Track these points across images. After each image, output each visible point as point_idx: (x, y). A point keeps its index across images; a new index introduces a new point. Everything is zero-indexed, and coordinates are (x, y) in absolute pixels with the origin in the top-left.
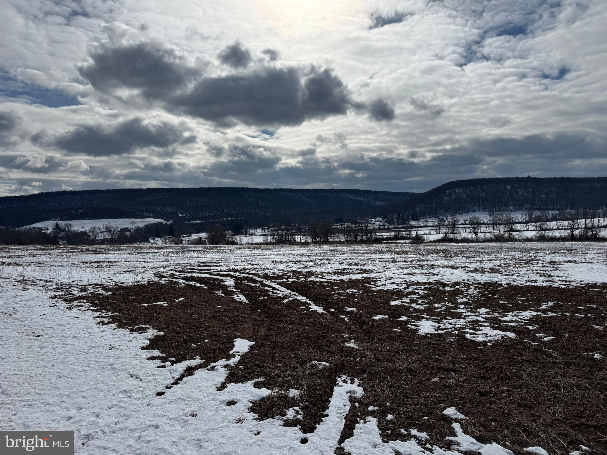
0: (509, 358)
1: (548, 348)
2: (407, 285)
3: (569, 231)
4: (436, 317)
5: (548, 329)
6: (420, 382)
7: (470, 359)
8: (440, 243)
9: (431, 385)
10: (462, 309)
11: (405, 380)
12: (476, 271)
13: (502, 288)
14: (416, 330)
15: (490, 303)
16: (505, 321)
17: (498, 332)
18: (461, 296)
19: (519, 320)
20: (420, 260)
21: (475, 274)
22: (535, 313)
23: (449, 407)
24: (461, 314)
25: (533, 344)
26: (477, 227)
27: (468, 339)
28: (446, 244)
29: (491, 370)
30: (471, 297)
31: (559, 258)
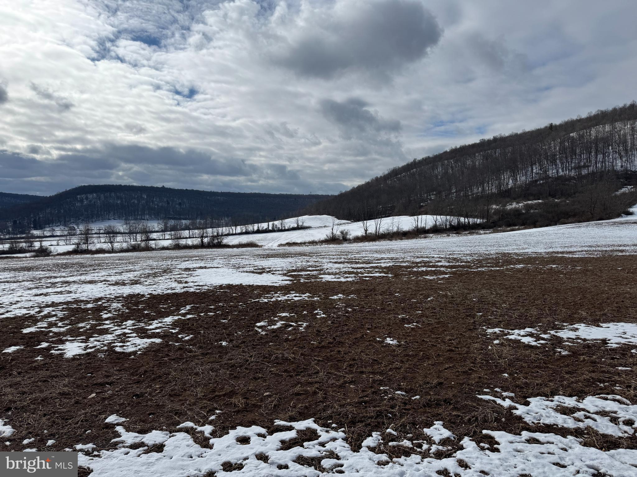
0: (158, 360)
1: (189, 346)
2: (40, 307)
3: (199, 239)
4: (82, 338)
5: (187, 330)
6: (77, 402)
7: (124, 369)
8: (72, 255)
9: (89, 401)
10: (108, 325)
11: (60, 405)
12: (117, 284)
13: (145, 298)
14: (62, 355)
15: (135, 314)
16: (151, 330)
17: (146, 340)
18: (106, 312)
19: (163, 326)
20: (51, 277)
21: (116, 287)
22: (176, 318)
23: (109, 415)
24: (107, 329)
25: (177, 344)
26: (112, 237)
27: (120, 352)
28: (78, 256)
29: (143, 374)
30: (115, 311)
31: (193, 265)
